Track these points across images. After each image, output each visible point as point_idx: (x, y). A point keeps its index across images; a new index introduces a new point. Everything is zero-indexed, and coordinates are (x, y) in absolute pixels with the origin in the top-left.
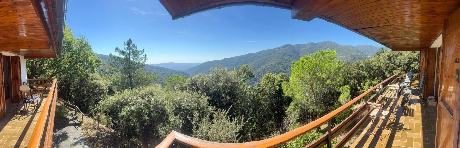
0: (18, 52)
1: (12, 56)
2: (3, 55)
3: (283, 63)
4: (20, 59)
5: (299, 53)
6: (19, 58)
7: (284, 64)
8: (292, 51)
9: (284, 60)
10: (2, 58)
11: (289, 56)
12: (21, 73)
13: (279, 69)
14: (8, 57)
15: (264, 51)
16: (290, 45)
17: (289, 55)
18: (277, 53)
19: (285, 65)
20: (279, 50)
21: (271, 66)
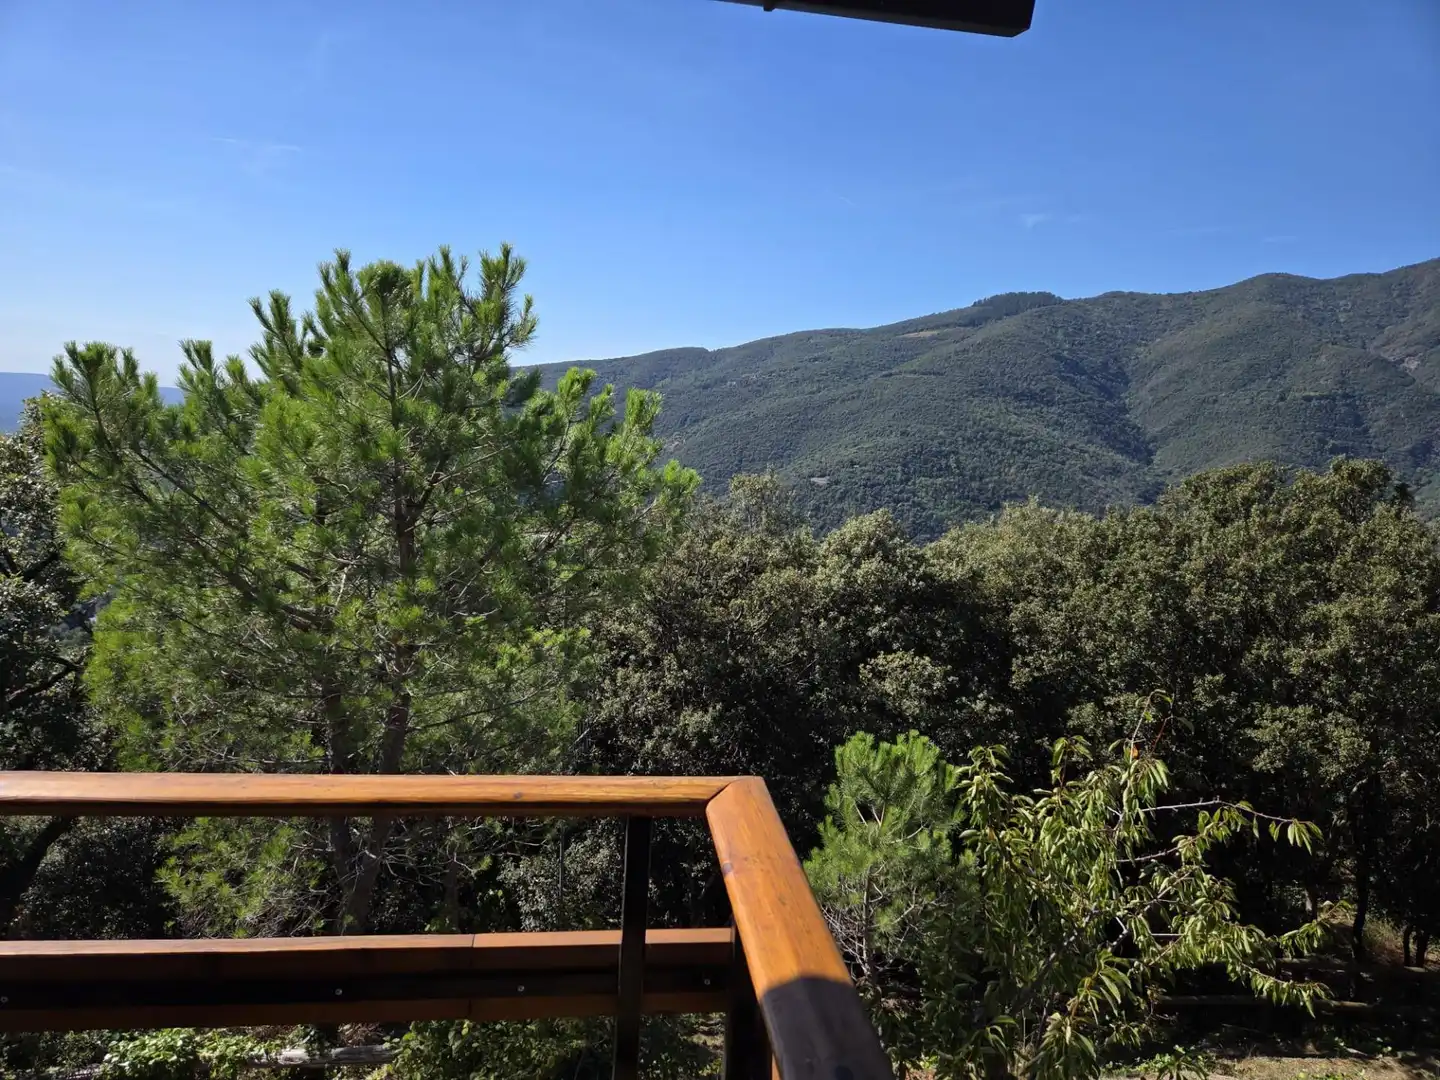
3: (957, 461)
5: (1123, 378)
7: (970, 464)
8: (1058, 357)
9: (969, 433)
11: (1018, 397)
13: (915, 504)
15: (802, 340)
16: (1045, 299)
17: (1022, 386)
18: (915, 364)
19: (972, 478)
20: (933, 338)
21: (843, 474)
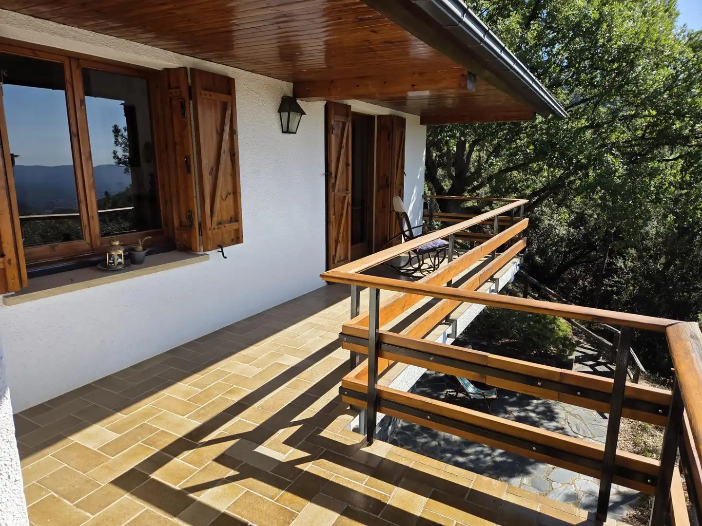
0: (399, 102)
1: (380, 117)
2: (352, 110)
4: (404, 126)
6: (402, 122)
10: (350, 118)
12: (405, 171)
14: (369, 119)
